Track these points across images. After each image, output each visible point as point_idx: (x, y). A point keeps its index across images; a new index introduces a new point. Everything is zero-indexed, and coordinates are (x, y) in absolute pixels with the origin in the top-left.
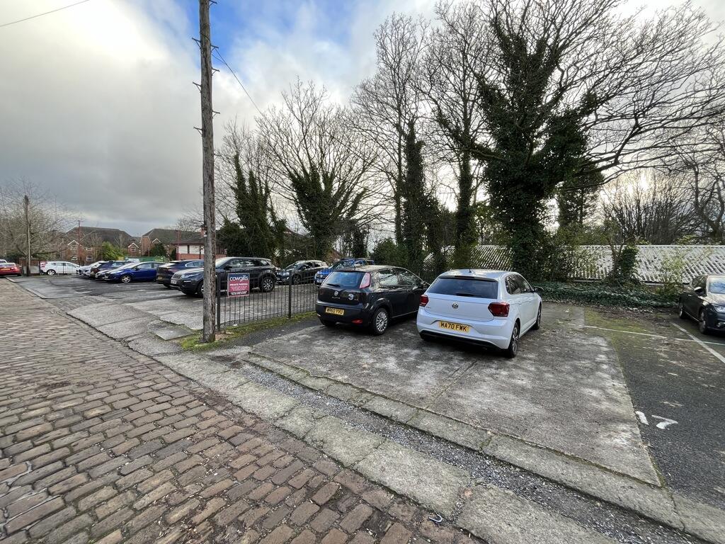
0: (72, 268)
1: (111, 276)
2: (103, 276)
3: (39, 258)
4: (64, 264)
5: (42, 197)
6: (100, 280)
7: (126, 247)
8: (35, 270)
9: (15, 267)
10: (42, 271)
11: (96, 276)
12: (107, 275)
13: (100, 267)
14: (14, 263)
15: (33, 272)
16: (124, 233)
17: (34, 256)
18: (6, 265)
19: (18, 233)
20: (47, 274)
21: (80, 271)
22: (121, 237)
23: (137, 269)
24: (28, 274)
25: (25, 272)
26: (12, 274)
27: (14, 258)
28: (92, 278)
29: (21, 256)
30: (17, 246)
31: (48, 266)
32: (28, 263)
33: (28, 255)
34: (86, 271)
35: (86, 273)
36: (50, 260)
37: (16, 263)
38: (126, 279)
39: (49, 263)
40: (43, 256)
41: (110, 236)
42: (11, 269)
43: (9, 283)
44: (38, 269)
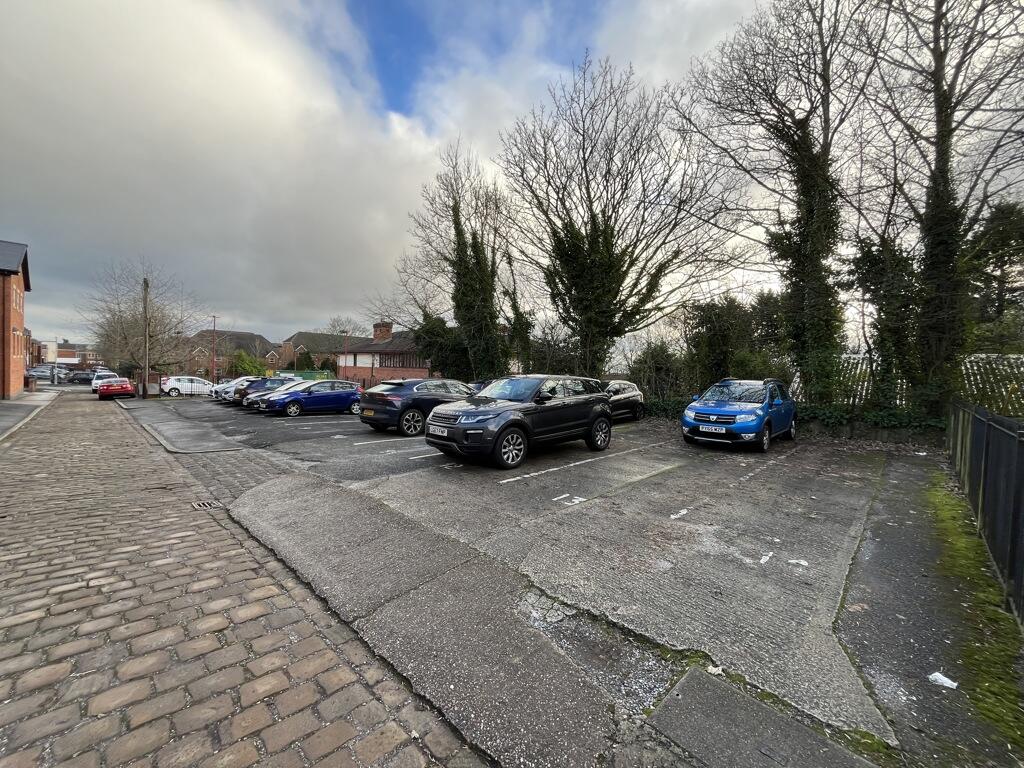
0: (204, 387)
1: (271, 404)
2: (257, 402)
3: (160, 370)
4: (192, 381)
5: (165, 285)
6: (252, 409)
7: (264, 356)
8: (153, 389)
9: (127, 383)
10: (162, 390)
11: (245, 403)
12: (263, 401)
13: (249, 387)
14: (126, 379)
15: (151, 391)
16: (260, 338)
17: (153, 368)
18: (116, 382)
19: (133, 337)
20: (168, 394)
21: (216, 392)
22: (257, 343)
23: (310, 393)
24: (145, 396)
25: (141, 393)
26: (124, 394)
27: (127, 371)
28: (236, 404)
29: (136, 368)
30: (132, 354)
31: (170, 383)
32: (144, 380)
33: (145, 368)
34: (227, 393)
35: (226, 396)
36: (172, 374)
37: (129, 378)
38: (293, 409)
39: (173, 378)
40: (163, 368)
41: (244, 341)
42: (122, 388)
43: (118, 410)
44: (158, 388)
